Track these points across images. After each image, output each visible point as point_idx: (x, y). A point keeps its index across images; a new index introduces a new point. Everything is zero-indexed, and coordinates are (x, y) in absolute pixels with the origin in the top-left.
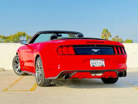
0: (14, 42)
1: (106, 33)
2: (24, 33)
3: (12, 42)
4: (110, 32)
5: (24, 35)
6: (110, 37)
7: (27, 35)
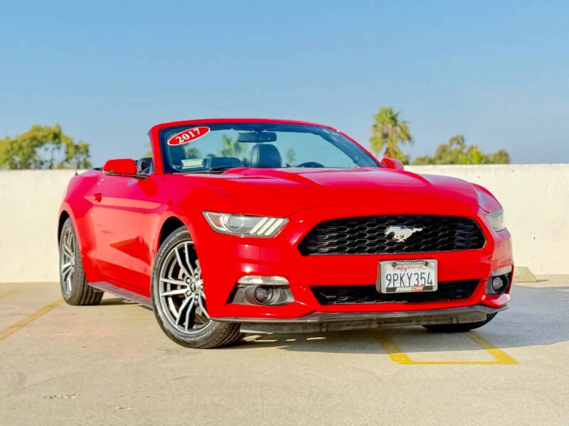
0: (14, 167)
1: (390, 126)
2: (57, 131)
3: (7, 166)
4: (404, 122)
5: (57, 137)
6: (407, 142)
7: (66, 138)
